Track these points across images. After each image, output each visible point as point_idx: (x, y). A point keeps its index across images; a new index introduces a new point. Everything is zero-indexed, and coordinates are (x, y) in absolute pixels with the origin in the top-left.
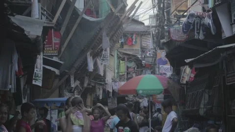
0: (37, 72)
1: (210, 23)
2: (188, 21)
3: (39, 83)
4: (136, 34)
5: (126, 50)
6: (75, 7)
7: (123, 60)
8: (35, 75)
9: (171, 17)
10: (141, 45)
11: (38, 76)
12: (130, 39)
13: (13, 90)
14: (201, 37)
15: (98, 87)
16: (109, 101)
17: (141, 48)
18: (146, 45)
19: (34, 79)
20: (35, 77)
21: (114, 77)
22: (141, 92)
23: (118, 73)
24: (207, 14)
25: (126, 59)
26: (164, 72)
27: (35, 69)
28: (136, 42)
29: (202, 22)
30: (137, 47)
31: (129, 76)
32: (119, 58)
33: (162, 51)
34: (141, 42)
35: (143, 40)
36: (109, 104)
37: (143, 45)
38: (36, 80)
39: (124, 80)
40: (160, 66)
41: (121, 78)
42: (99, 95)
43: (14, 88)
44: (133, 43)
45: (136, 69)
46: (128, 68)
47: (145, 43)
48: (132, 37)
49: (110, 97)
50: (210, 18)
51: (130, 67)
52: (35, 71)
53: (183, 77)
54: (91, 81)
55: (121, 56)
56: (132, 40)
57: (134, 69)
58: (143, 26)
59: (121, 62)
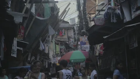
0: (14, 49)
1: (120, 12)
2: (108, 12)
3: (15, 56)
4: (65, 29)
5: (59, 39)
6: (31, 12)
7: (58, 44)
8: (13, 50)
9: (87, 16)
10: (68, 36)
11: (14, 51)
12: (61, 32)
13: (2, 58)
14: (115, 21)
15: (45, 60)
16: (50, 69)
17: (68, 37)
18: (70, 35)
19: (12, 53)
20: (13, 52)
21: (54, 55)
22: (72, 61)
23: (55, 52)
24: (117, 7)
25: (59, 44)
26: (84, 49)
27: (13, 47)
28: (64, 33)
29: (115, 12)
30: (66, 37)
31: (62, 54)
32: (55, 43)
33: (82, 37)
34: (68, 34)
35: (68, 32)
36: (51, 71)
37: (69, 35)
38: (14, 53)
39: (59, 56)
40: (82, 46)
41: (57, 55)
42: (46, 66)
43: (3, 58)
44: (63, 34)
45: (65, 49)
46: (61, 49)
47: (70, 34)
48: (62, 31)
49: (51, 67)
50: (119, 10)
51: (62, 49)
52: (13, 48)
53: (96, 52)
54: (41, 57)
55: (56, 42)
56: (62, 32)
57: (64, 49)
58: (68, 24)
59: (57, 46)
